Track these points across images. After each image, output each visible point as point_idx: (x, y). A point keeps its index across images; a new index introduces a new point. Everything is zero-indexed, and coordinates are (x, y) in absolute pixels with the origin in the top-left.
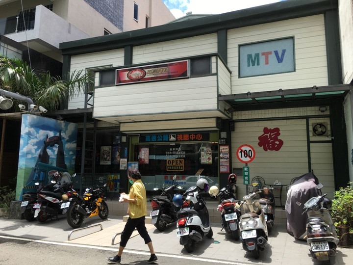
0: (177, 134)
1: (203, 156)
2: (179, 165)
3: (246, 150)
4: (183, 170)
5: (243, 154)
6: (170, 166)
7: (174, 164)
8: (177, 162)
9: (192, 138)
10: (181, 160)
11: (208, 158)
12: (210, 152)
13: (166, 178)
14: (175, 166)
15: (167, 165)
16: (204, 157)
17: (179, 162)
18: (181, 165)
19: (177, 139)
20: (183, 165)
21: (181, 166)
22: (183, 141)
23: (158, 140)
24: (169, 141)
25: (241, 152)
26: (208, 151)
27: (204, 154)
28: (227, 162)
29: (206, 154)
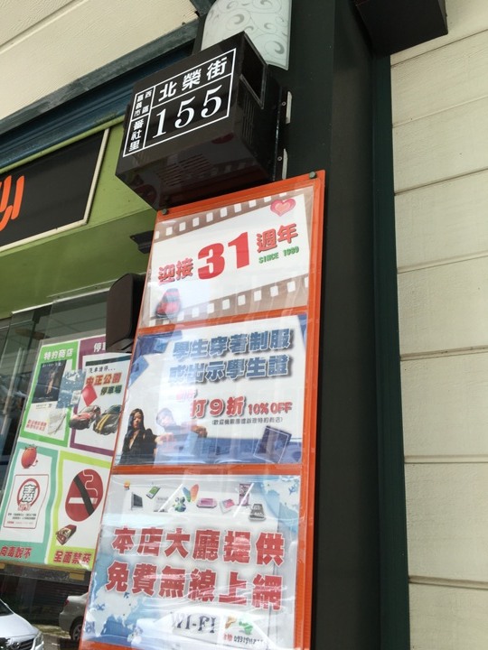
1: (28, 463)
11: (78, 484)
16: (43, 463)
26: (98, 389)
27: (44, 434)
28: (248, 571)
29: (65, 424)
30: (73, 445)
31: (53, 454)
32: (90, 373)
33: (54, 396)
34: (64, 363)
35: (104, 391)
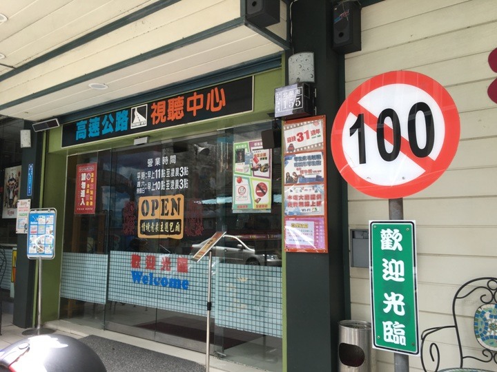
0: (148, 99)
1: (240, 181)
2: (170, 217)
3: (389, 113)
4: (180, 237)
5: (371, 135)
6: (146, 221)
7: (158, 213)
8: (164, 207)
9: (195, 108)
10: (176, 197)
11: (259, 187)
12: (263, 163)
13: (135, 262)
14: (160, 221)
15: (141, 217)
16: (245, 182)
17: (169, 206)
18: (176, 217)
19: (150, 120)
20: (181, 217)
21: (175, 221)
22: (169, 123)
23: (104, 132)
24: (130, 131)
25: (358, 126)
26: (259, 158)
27: (243, 172)
28: (315, 201)
29: (250, 169)
30: (254, 176)
31: (248, 179)
32: (255, 153)
33: (243, 161)
34: (244, 149)
35: (261, 159)
